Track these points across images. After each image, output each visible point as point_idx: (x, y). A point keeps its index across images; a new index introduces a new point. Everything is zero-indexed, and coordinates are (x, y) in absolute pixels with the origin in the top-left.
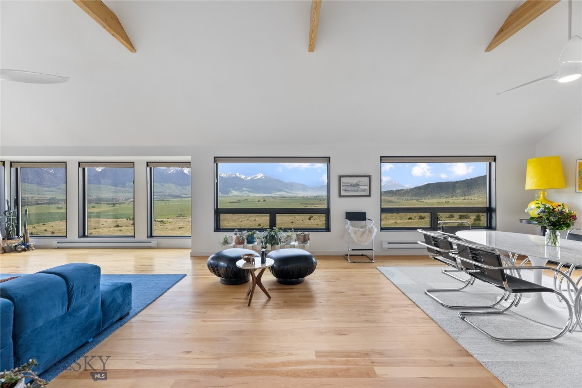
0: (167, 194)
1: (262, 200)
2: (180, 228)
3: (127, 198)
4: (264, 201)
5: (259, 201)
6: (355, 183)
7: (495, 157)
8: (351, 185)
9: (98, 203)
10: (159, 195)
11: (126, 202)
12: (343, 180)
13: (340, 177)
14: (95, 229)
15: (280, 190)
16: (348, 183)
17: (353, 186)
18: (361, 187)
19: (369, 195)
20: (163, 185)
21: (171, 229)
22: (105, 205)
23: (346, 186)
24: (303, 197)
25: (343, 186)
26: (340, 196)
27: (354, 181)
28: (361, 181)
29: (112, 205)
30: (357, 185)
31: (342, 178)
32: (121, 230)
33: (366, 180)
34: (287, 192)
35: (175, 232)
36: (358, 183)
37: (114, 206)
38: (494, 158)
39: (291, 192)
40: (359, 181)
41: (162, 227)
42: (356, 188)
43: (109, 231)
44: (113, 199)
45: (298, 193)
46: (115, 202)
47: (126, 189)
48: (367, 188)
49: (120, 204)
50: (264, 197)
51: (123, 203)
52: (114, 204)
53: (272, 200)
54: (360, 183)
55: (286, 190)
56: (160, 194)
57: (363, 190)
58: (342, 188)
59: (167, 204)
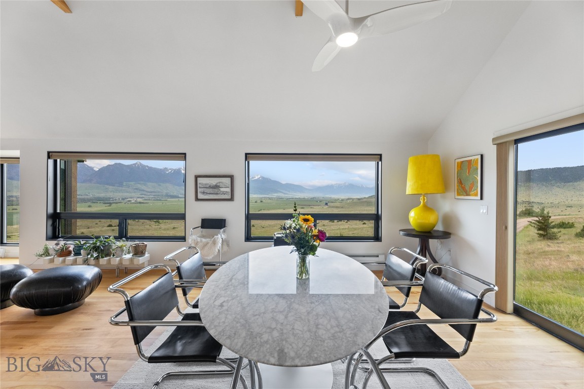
0: (164, 194)
1: (259, 201)
2: (174, 228)
3: (124, 198)
4: (261, 201)
5: (256, 202)
6: (215, 184)
7: (381, 155)
8: (210, 187)
9: (94, 203)
10: (156, 195)
11: (122, 201)
12: (200, 180)
13: (197, 177)
14: (89, 228)
15: (276, 191)
16: (206, 184)
17: (211, 188)
18: (222, 189)
19: (232, 199)
20: (160, 185)
21: (165, 230)
22: (102, 204)
23: (204, 187)
24: (299, 198)
25: (200, 187)
26: (197, 199)
27: (214, 181)
28: (222, 183)
29: (108, 205)
30: (217, 187)
31: (199, 179)
32: (113, 230)
33: (228, 180)
34: (285, 194)
35: (168, 232)
36: (218, 184)
37: (110, 206)
38: (379, 156)
39: (288, 193)
40: (220, 183)
41: (156, 227)
42: (216, 190)
43: (101, 230)
44: (110, 198)
45: (295, 194)
46: (112, 202)
47: (123, 188)
48: (229, 190)
49: (116, 203)
50: (261, 198)
51: (120, 203)
52: (110, 204)
53: (269, 201)
54: (221, 185)
55: (284, 191)
56: (158, 194)
57: (224, 193)
58: (199, 190)
59: (164, 204)
